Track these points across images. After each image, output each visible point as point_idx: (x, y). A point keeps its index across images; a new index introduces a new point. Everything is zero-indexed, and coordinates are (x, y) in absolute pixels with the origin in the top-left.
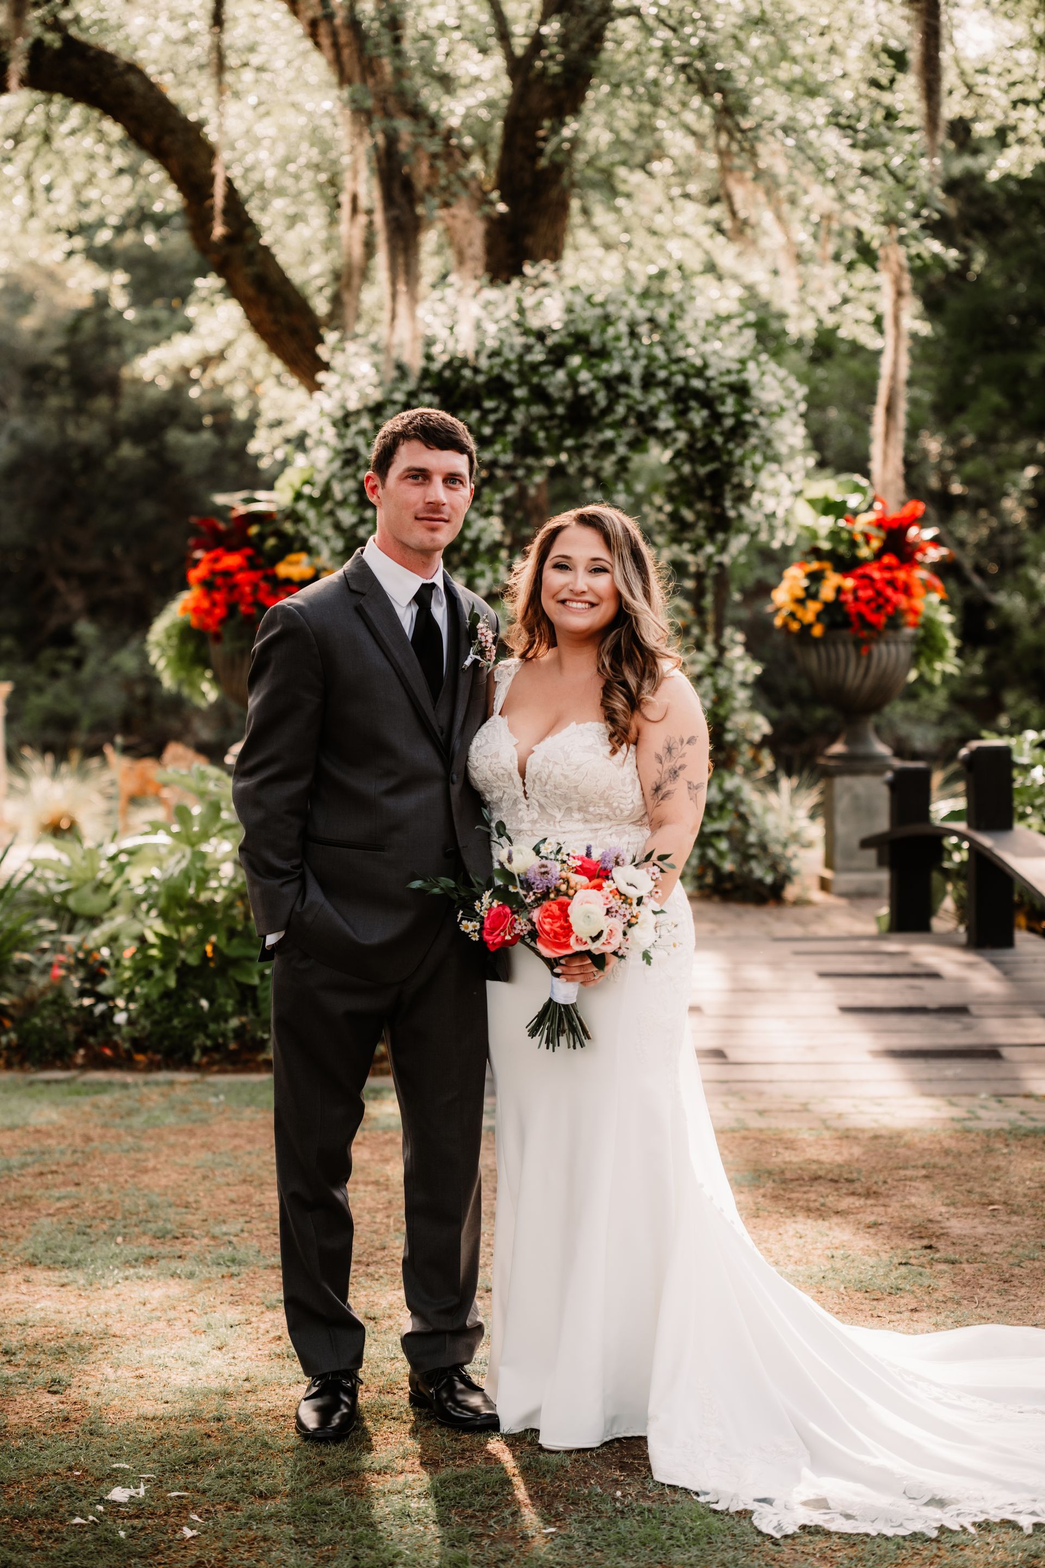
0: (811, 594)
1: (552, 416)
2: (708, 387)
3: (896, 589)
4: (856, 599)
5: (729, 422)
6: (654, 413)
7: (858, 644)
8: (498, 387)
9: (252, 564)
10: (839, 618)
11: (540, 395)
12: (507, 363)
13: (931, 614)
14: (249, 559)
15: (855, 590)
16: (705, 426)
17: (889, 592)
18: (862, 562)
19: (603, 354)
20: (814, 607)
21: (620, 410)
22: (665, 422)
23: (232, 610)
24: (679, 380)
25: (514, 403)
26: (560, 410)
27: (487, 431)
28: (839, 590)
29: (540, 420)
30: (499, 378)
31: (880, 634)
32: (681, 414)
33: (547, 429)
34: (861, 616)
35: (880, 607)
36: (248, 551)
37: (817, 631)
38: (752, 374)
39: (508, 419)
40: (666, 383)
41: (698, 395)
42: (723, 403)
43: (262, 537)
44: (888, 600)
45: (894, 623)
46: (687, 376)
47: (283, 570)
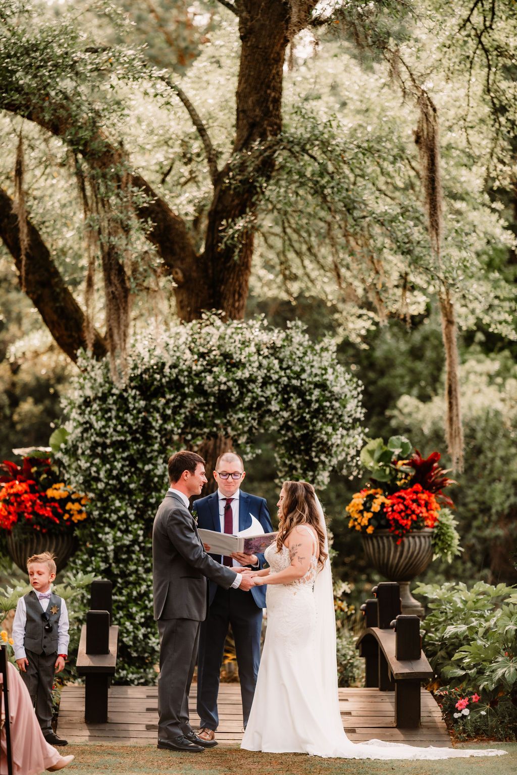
0: (367, 507)
1: (208, 404)
2: (302, 384)
3: (419, 505)
4: (393, 511)
5: (315, 406)
6: (268, 401)
7: (395, 538)
8: (175, 385)
9: (32, 490)
10: (383, 522)
11: (200, 390)
12: (182, 371)
13: (444, 520)
14: (30, 486)
15: (393, 505)
16: (299, 407)
17: (414, 506)
18: (398, 489)
19: (239, 365)
20: (368, 515)
21: (248, 400)
22: (275, 406)
23: (20, 516)
24: (285, 380)
25: (185, 396)
26: (212, 400)
27: (169, 412)
28: (383, 505)
29: (200, 405)
30: (177, 380)
31: (408, 532)
32: (285, 401)
33: (205, 412)
34: (396, 521)
35: (408, 515)
36: (31, 482)
37: (370, 530)
38: (330, 376)
39: (181, 406)
40: (277, 382)
41: (296, 389)
42: (311, 394)
43: (39, 474)
44: (413, 512)
45: (418, 524)
46: (289, 378)
47: (50, 493)
